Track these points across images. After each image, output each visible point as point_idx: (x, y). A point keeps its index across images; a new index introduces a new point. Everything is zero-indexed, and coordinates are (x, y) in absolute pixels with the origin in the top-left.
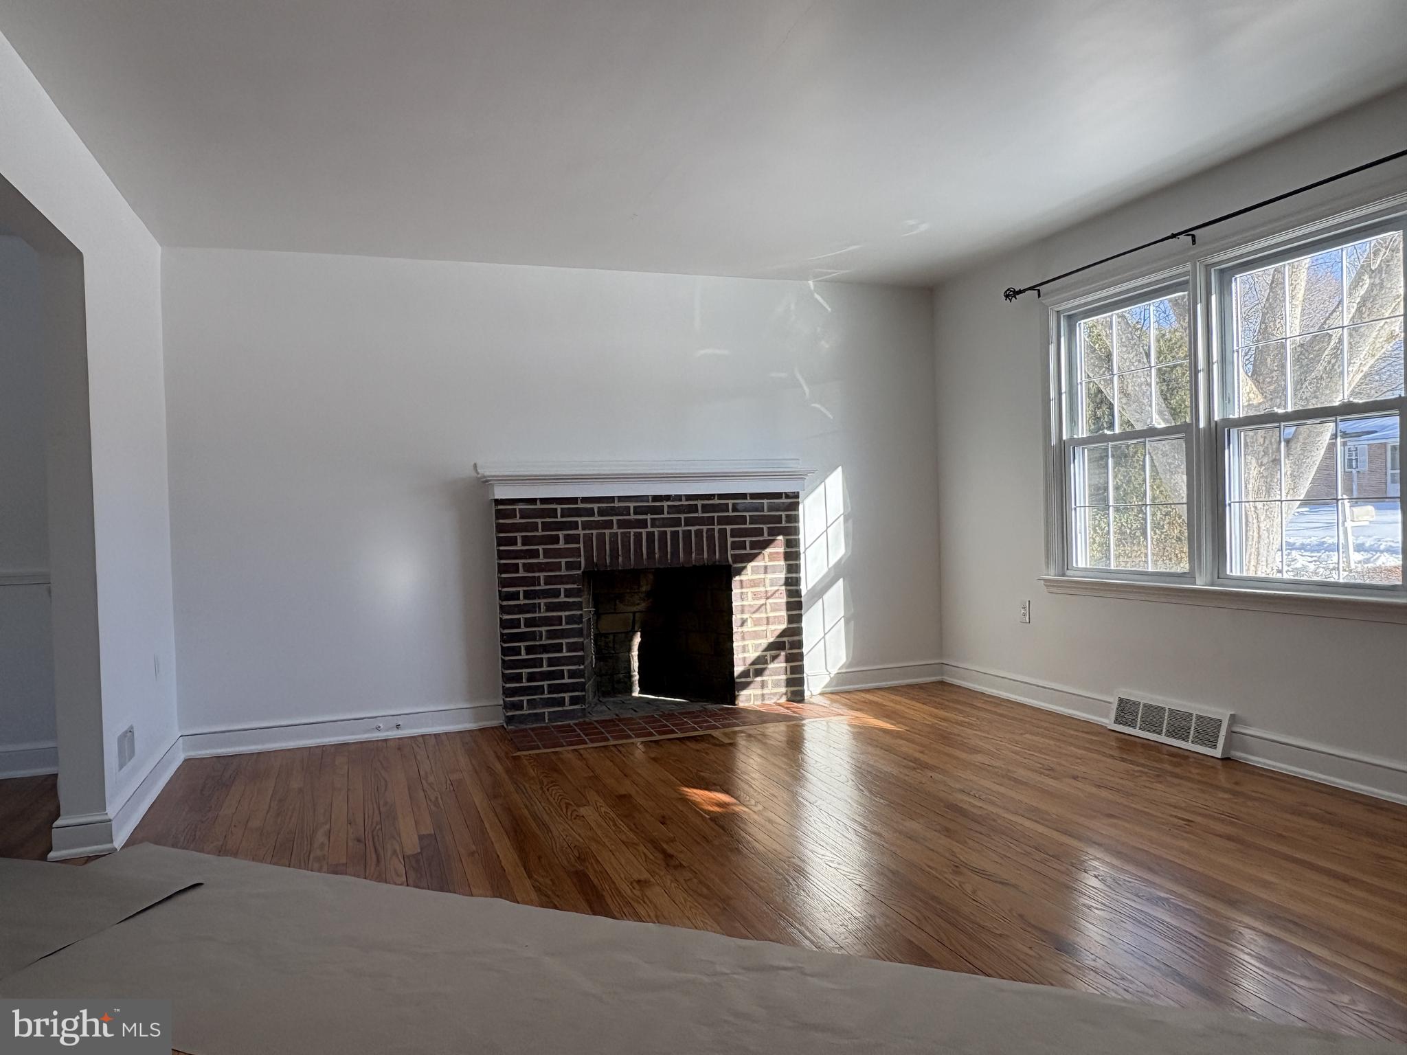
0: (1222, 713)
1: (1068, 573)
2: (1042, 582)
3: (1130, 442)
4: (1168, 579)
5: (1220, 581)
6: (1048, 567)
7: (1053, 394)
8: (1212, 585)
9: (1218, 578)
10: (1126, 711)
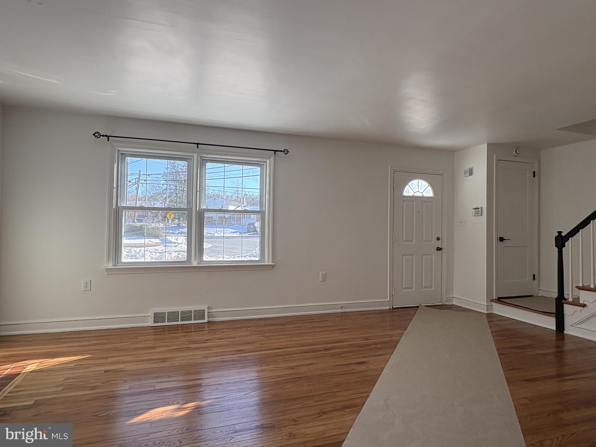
0: (204, 307)
1: (119, 264)
2: (105, 270)
3: (153, 211)
4: (179, 263)
5: (201, 263)
6: (108, 262)
7: (115, 186)
8: (198, 264)
9: (200, 262)
10: (158, 317)
